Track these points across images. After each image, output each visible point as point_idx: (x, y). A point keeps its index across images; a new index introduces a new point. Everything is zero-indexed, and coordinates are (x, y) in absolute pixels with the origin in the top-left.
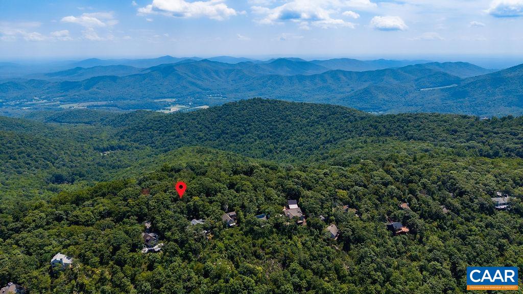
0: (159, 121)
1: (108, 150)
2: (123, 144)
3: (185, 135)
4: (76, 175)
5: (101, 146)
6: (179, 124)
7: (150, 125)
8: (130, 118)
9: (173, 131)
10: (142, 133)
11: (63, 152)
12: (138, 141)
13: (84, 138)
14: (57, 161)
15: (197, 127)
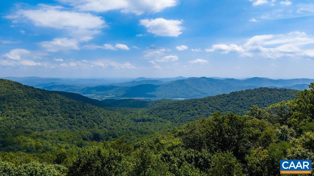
0: (177, 104)
1: (140, 121)
2: (151, 118)
3: (198, 114)
4: (110, 135)
5: (136, 118)
6: (194, 106)
7: (171, 106)
8: (158, 104)
9: (189, 111)
10: (165, 111)
11: (108, 118)
12: (162, 117)
13: (126, 112)
14: (101, 124)
15: (209, 109)
